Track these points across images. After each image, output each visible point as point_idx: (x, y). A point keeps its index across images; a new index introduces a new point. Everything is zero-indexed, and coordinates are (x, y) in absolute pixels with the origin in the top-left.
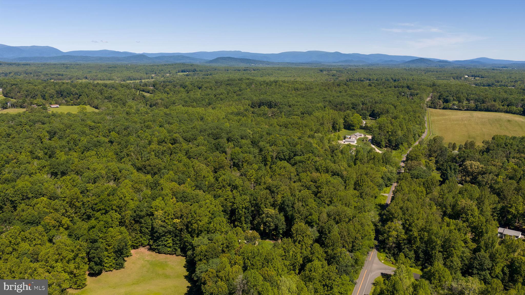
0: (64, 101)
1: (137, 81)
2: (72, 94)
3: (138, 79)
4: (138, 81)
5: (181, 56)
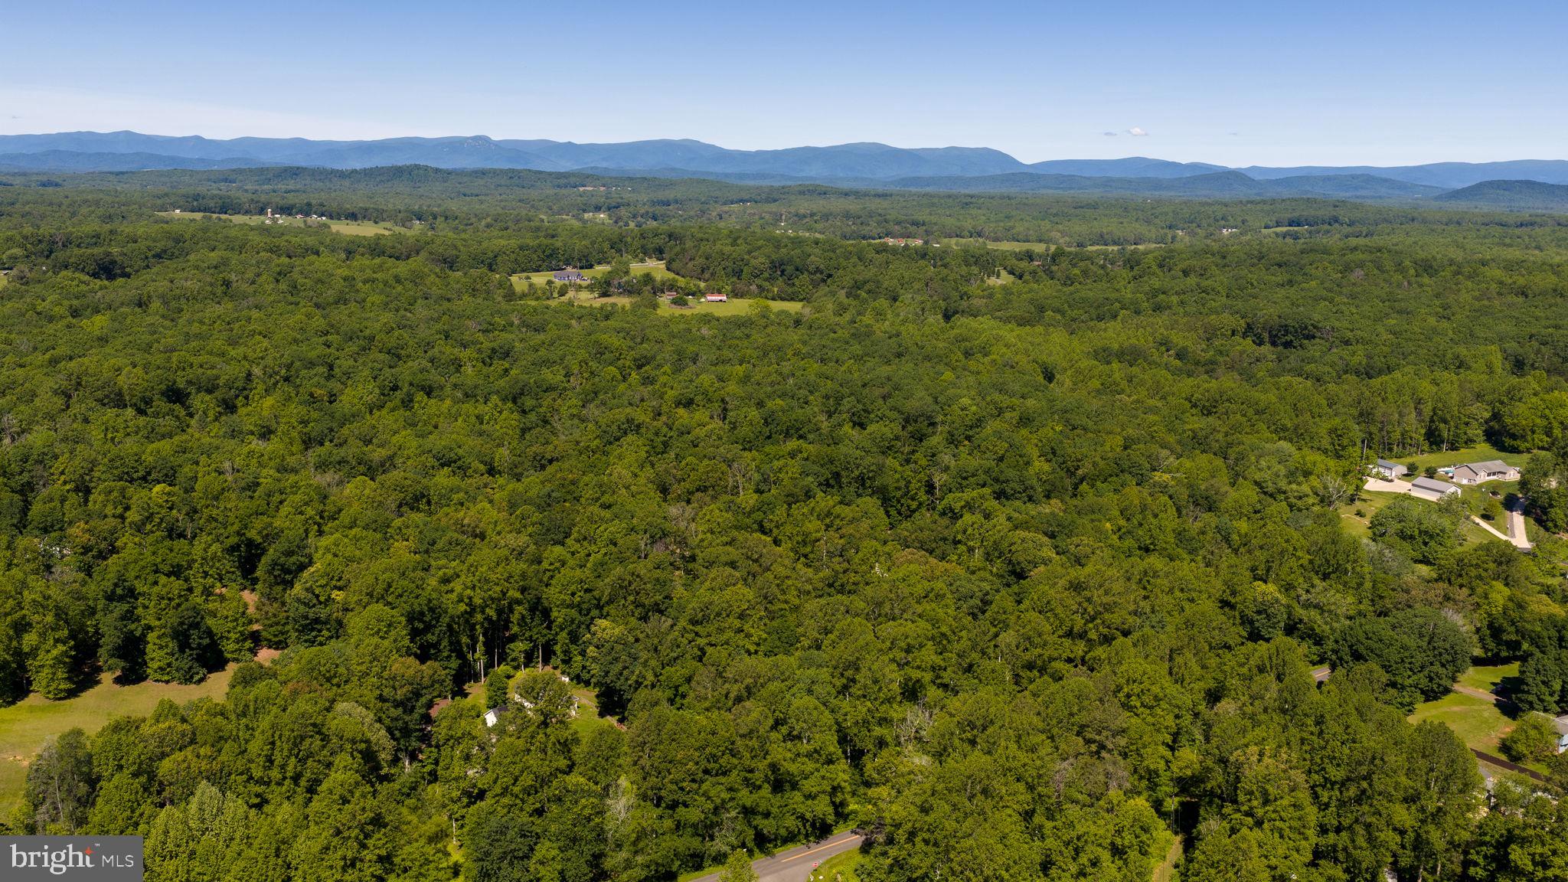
0: (753, 287)
1: (1110, 248)
2: (807, 270)
3: (1115, 243)
4: (1116, 248)
5: (1363, 175)
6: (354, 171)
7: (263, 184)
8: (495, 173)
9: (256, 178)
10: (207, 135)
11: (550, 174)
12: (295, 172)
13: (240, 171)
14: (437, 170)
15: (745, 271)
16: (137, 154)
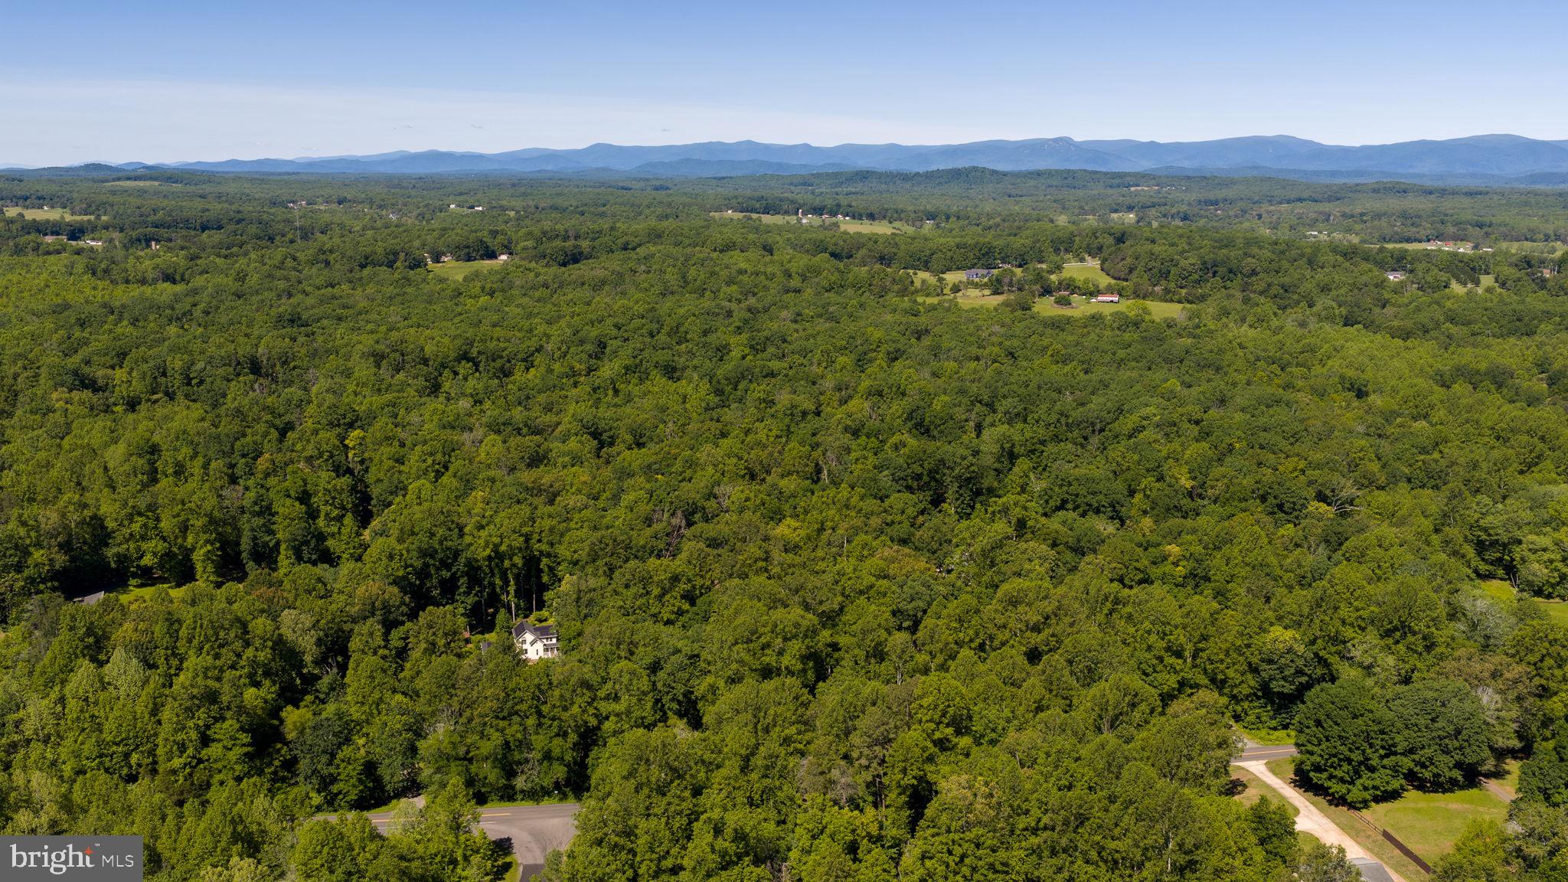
6: (917, 174)
7: (836, 187)
8: (1049, 174)
9: (830, 182)
10: (815, 143)
11: (1105, 174)
12: (864, 175)
13: (818, 176)
14: (994, 172)
15: (1172, 272)
16: (752, 161)
